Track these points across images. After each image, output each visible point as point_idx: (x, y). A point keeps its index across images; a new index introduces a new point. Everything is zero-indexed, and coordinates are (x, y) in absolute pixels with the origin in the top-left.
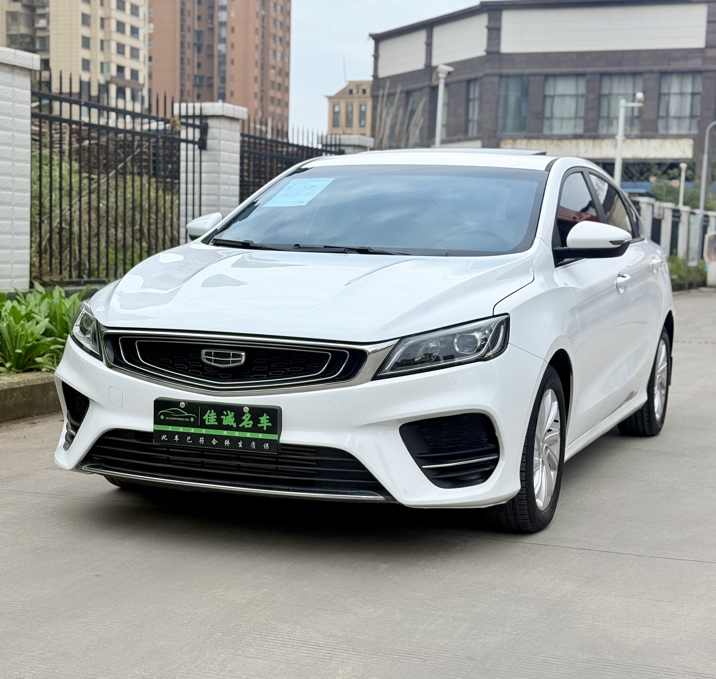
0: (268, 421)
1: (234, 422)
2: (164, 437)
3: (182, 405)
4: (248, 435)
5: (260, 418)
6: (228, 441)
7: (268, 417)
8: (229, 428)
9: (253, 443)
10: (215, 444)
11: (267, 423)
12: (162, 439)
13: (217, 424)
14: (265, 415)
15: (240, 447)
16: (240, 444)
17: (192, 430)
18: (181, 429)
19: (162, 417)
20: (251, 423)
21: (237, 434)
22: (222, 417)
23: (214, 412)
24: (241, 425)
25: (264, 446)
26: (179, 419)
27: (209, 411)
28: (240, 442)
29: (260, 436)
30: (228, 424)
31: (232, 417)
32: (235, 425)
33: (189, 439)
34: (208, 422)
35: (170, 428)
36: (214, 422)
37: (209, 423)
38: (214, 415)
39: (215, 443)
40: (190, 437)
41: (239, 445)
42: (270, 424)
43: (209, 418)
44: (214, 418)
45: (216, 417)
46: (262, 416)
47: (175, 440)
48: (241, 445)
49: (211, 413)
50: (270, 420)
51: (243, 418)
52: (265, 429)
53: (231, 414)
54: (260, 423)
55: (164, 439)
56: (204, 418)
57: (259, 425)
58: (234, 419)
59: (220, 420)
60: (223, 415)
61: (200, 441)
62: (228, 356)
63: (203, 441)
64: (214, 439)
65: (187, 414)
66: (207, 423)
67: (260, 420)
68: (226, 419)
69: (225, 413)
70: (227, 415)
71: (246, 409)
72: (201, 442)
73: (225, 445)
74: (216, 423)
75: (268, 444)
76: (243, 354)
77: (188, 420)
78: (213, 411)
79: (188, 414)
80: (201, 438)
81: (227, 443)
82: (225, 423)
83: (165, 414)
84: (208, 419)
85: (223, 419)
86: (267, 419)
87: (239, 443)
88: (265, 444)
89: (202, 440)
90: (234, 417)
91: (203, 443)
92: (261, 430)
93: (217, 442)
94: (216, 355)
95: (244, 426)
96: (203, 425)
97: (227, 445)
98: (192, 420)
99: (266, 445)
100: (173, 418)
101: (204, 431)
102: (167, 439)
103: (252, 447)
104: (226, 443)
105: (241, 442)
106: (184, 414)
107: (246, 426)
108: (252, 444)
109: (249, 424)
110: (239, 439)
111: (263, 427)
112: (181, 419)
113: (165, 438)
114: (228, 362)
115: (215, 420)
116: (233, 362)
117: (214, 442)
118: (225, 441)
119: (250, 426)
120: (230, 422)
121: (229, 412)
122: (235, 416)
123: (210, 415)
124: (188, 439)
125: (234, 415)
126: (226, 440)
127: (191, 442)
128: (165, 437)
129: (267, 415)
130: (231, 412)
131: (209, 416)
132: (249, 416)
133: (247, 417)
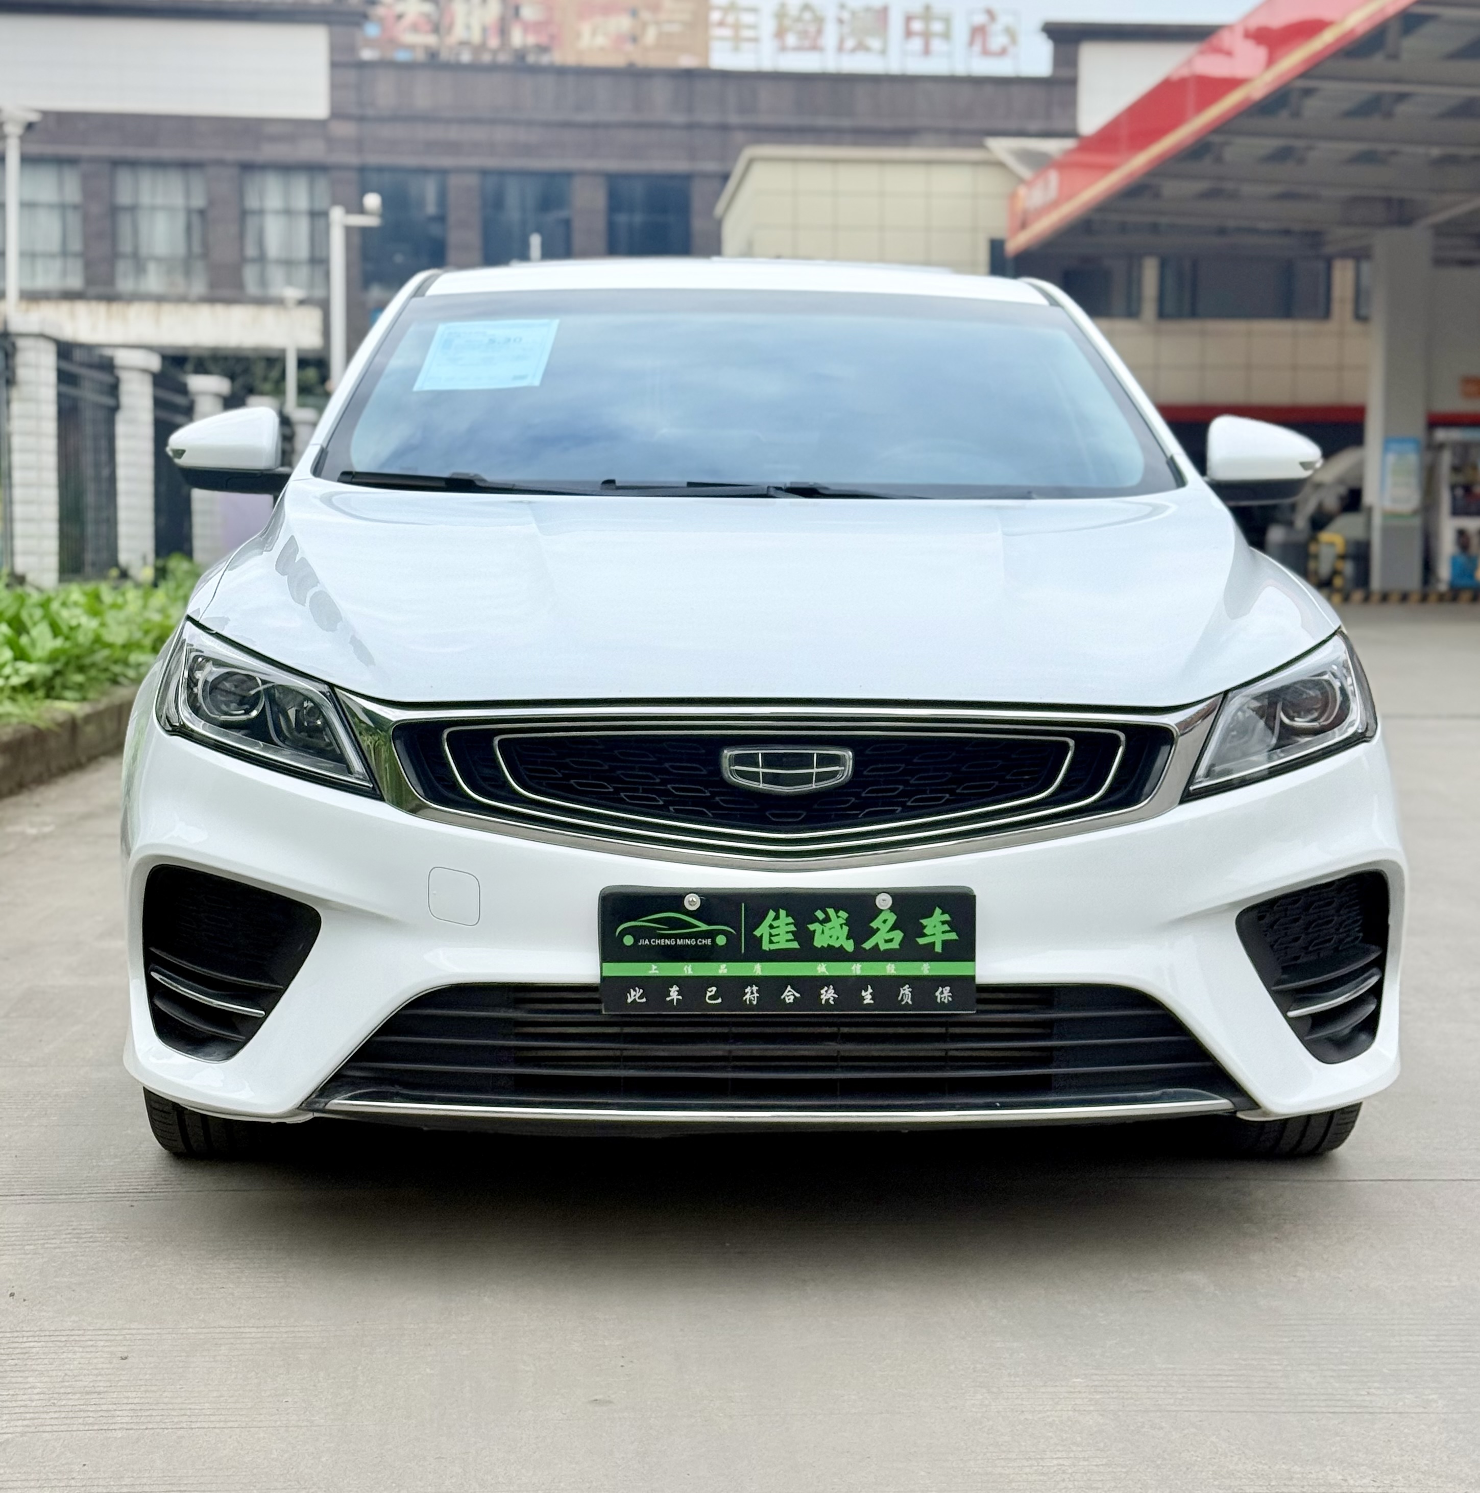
0: (946, 928)
1: (848, 938)
2: (634, 995)
3: (692, 903)
4: (890, 969)
5: (924, 922)
6: (831, 991)
7: (946, 917)
8: (833, 954)
9: (906, 991)
10: (791, 1001)
11: (944, 932)
12: (629, 1000)
13: (798, 947)
14: (938, 911)
15: (865, 1002)
16: (867, 997)
17: (723, 969)
18: (688, 969)
19: (628, 940)
20: (898, 935)
21: (857, 969)
22: (811, 927)
23: (787, 916)
24: (868, 945)
25: (937, 994)
26: (680, 942)
27: (772, 914)
28: (866, 990)
29: (925, 969)
30: (829, 945)
31: (841, 925)
32: (849, 946)
33: (713, 993)
34: (771, 942)
35: (654, 969)
36: (787, 941)
37: (773, 947)
38: (787, 924)
39: (792, 997)
40: (714, 989)
41: (863, 999)
42: (953, 936)
43: (774, 932)
44: (787, 932)
45: (792, 928)
46: (930, 914)
47: (668, 999)
48: (870, 997)
49: (777, 918)
50: (953, 926)
51: (874, 925)
52: (938, 948)
53: (838, 917)
54: (924, 935)
55: (635, 999)
56: (757, 933)
57: (921, 941)
58: (846, 929)
59: (803, 935)
60: (816, 920)
61: (747, 996)
62: (805, 762)
63: (756, 995)
64: (789, 988)
65: (704, 927)
66: (766, 946)
67: (925, 927)
68: (823, 932)
69: (820, 915)
70: (827, 919)
71: (884, 902)
72: (750, 1000)
73: (823, 1002)
74: (795, 945)
75: (948, 988)
76: (849, 754)
77: (709, 942)
78: (783, 913)
79: (709, 924)
80: (748, 990)
81: (829, 996)
82: (820, 942)
83: (637, 933)
84: (771, 935)
85: (814, 931)
86: (943, 923)
87: (863, 993)
88: (940, 989)
89: (752, 993)
90: (845, 924)
91: (755, 1003)
92: (927, 954)
93: (798, 995)
94: (769, 761)
95: (877, 945)
96: (756, 954)
97: (827, 1000)
98: (721, 940)
99: (942, 993)
100: (662, 942)
101: (758, 969)
102: (644, 1000)
103: (902, 1000)
104: (824, 997)
105: (870, 990)
106: (697, 926)
107: (883, 947)
108: (902, 992)
109: (891, 940)
110: (863, 982)
111: (933, 944)
112: (688, 942)
113: (639, 998)
114: (807, 779)
115: (791, 936)
116: (821, 777)
117: (789, 995)
118: (823, 991)
119: (895, 945)
120: (834, 937)
121: (831, 911)
122: (848, 922)
123: (775, 924)
124: (709, 994)
125: (847, 919)
126: (826, 988)
127: (719, 1001)
128: (638, 995)
129: (943, 913)
130: (837, 912)
131: (771, 927)
132: (892, 918)
133: (885, 921)
